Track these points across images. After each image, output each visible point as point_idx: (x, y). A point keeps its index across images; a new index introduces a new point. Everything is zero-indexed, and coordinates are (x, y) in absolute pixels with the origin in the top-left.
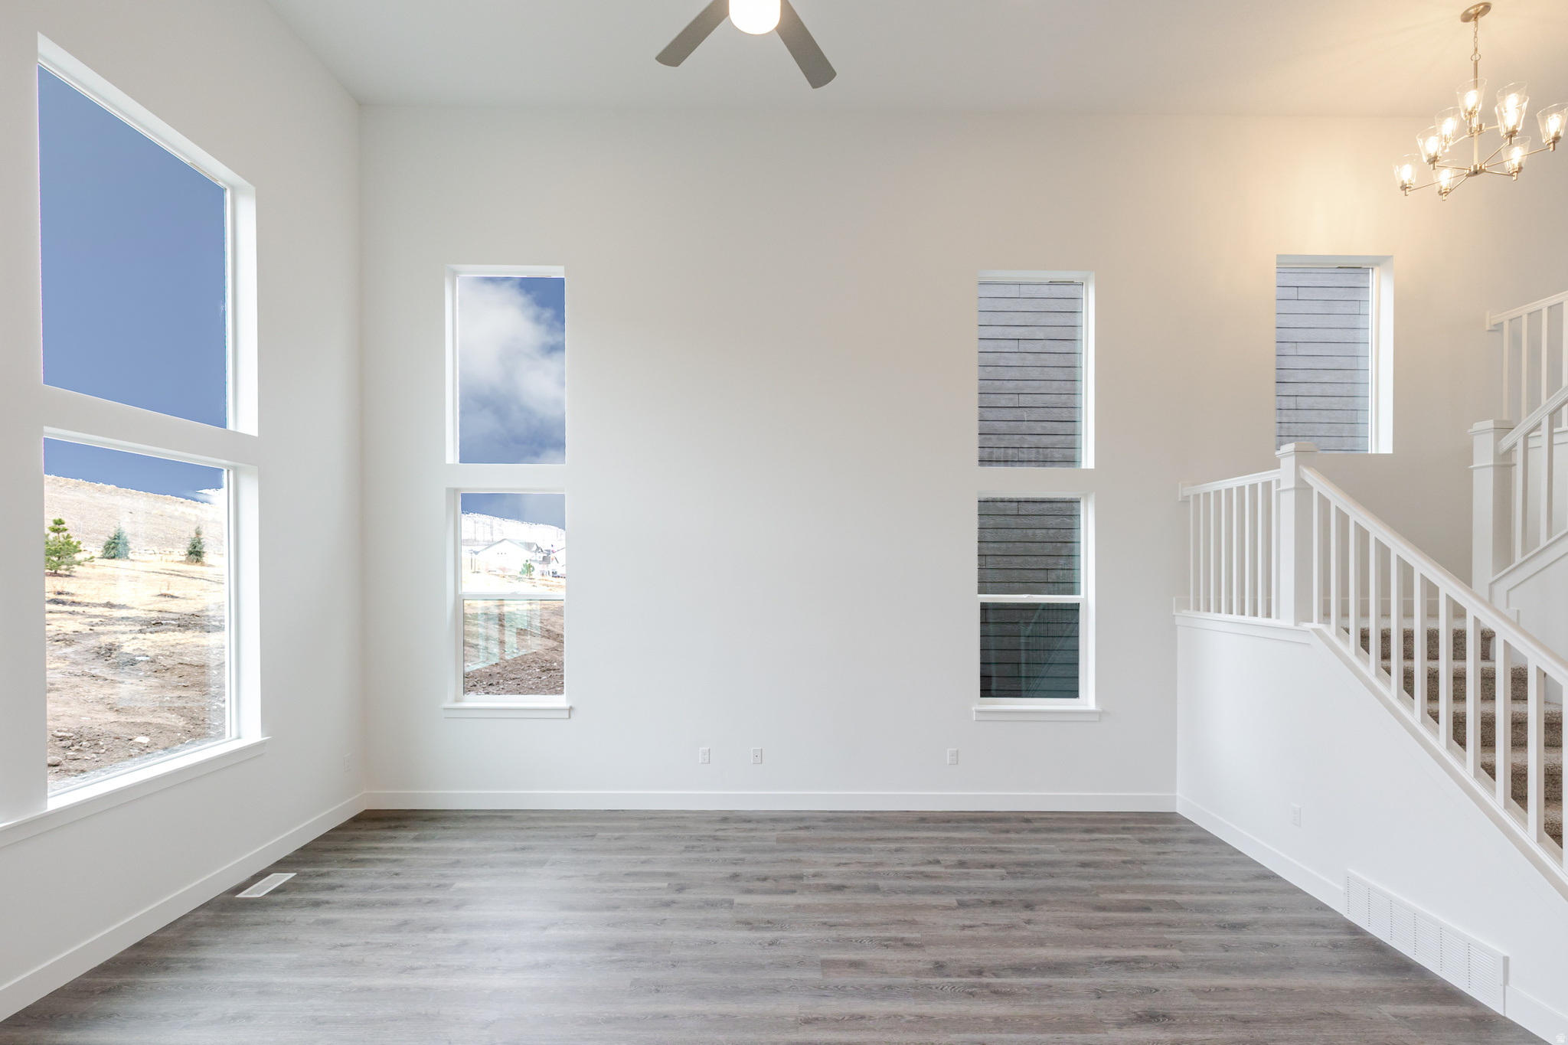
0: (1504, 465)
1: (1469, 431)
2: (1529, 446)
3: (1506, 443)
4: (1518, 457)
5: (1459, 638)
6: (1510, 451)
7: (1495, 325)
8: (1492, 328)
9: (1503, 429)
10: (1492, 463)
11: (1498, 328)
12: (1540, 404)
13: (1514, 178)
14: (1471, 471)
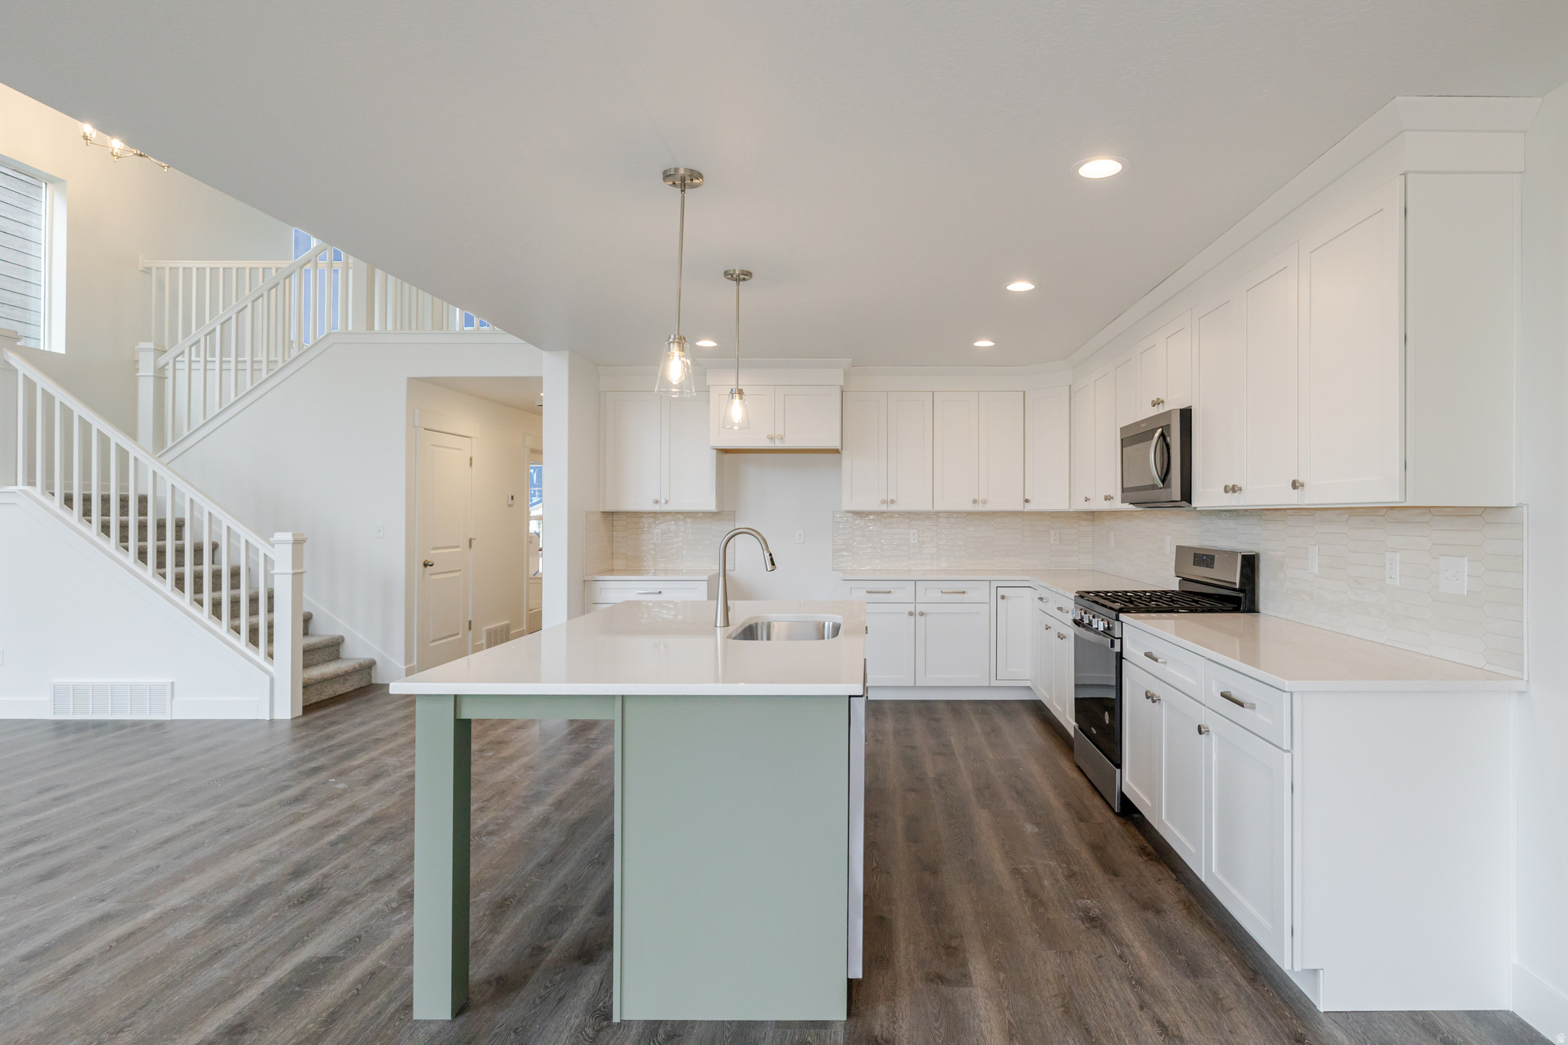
0: (160, 377)
1: (136, 347)
2: (177, 368)
3: (162, 360)
4: (169, 374)
5: (124, 502)
6: (163, 369)
7: (146, 268)
8: (145, 270)
9: (160, 351)
10: (152, 374)
11: (147, 271)
12: (191, 334)
13: (166, 170)
14: (136, 378)
